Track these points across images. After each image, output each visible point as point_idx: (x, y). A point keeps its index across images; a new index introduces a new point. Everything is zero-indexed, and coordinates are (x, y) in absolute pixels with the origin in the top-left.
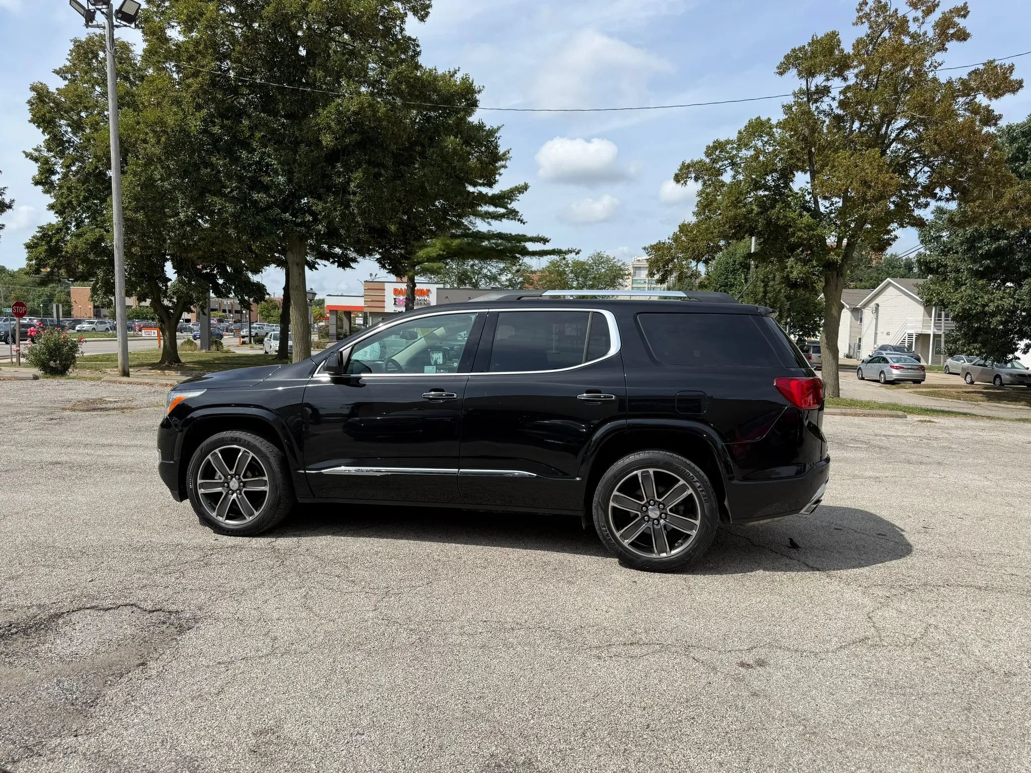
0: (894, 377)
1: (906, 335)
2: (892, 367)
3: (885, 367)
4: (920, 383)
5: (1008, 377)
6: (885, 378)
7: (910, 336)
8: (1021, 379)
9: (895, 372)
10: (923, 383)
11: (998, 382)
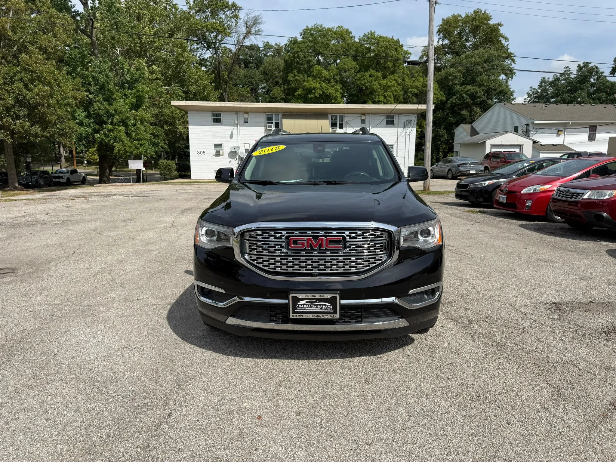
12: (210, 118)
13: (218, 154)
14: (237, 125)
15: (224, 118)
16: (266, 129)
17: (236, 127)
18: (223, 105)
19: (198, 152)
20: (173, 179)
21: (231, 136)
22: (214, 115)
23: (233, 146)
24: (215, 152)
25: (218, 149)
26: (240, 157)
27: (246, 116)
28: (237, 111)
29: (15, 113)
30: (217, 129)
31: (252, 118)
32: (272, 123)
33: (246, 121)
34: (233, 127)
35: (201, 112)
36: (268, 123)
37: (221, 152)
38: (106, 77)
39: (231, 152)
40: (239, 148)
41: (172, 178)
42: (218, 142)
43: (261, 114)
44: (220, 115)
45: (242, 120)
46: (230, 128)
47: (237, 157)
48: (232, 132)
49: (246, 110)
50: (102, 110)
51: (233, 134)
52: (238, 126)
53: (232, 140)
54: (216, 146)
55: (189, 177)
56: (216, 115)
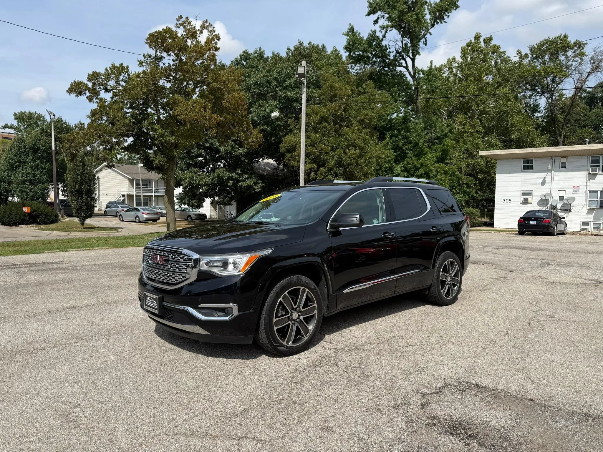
0: (145, 219)
1: (121, 195)
2: (143, 213)
3: (139, 214)
4: (156, 221)
5: (194, 216)
6: (139, 219)
7: (123, 196)
8: (200, 217)
9: (145, 216)
10: (158, 221)
11: (189, 219)
12: (521, 165)
13: (526, 202)
14: (551, 171)
15: (535, 165)
16: (589, 173)
17: (550, 173)
18: (534, 151)
19: (503, 201)
20: (475, 227)
21: (543, 183)
22: (524, 162)
23: (544, 193)
24: (522, 200)
25: (526, 197)
26: (552, 205)
27: (563, 160)
28: (552, 156)
29: (335, 172)
30: (528, 176)
31: (570, 162)
32: (599, 166)
33: (563, 166)
34: (546, 174)
35: (512, 160)
36: (591, 166)
37: (530, 200)
38: (418, 136)
39: (542, 200)
40: (551, 195)
41: (475, 225)
42: (526, 189)
43: (584, 157)
44: (532, 161)
45: (558, 164)
46: (543, 175)
47: (549, 206)
48: (545, 178)
49: (564, 154)
50: (410, 164)
51: (545, 181)
52: (553, 171)
53: (544, 187)
54: (524, 194)
55: (491, 225)
56: (528, 162)
